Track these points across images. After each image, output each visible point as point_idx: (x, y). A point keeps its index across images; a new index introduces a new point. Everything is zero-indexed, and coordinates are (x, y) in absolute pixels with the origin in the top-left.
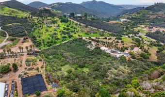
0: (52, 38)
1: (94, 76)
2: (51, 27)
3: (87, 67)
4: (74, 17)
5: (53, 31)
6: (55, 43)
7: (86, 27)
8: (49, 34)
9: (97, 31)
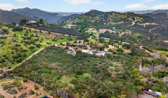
0: (17, 51)
1: (101, 77)
2: (6, 38)
3: (85, 72)
4: (28, 25)
5: (12, 43)
6: (25, 56)
7: (49, 33)
8: (9, 48)
9: (63, 37)
